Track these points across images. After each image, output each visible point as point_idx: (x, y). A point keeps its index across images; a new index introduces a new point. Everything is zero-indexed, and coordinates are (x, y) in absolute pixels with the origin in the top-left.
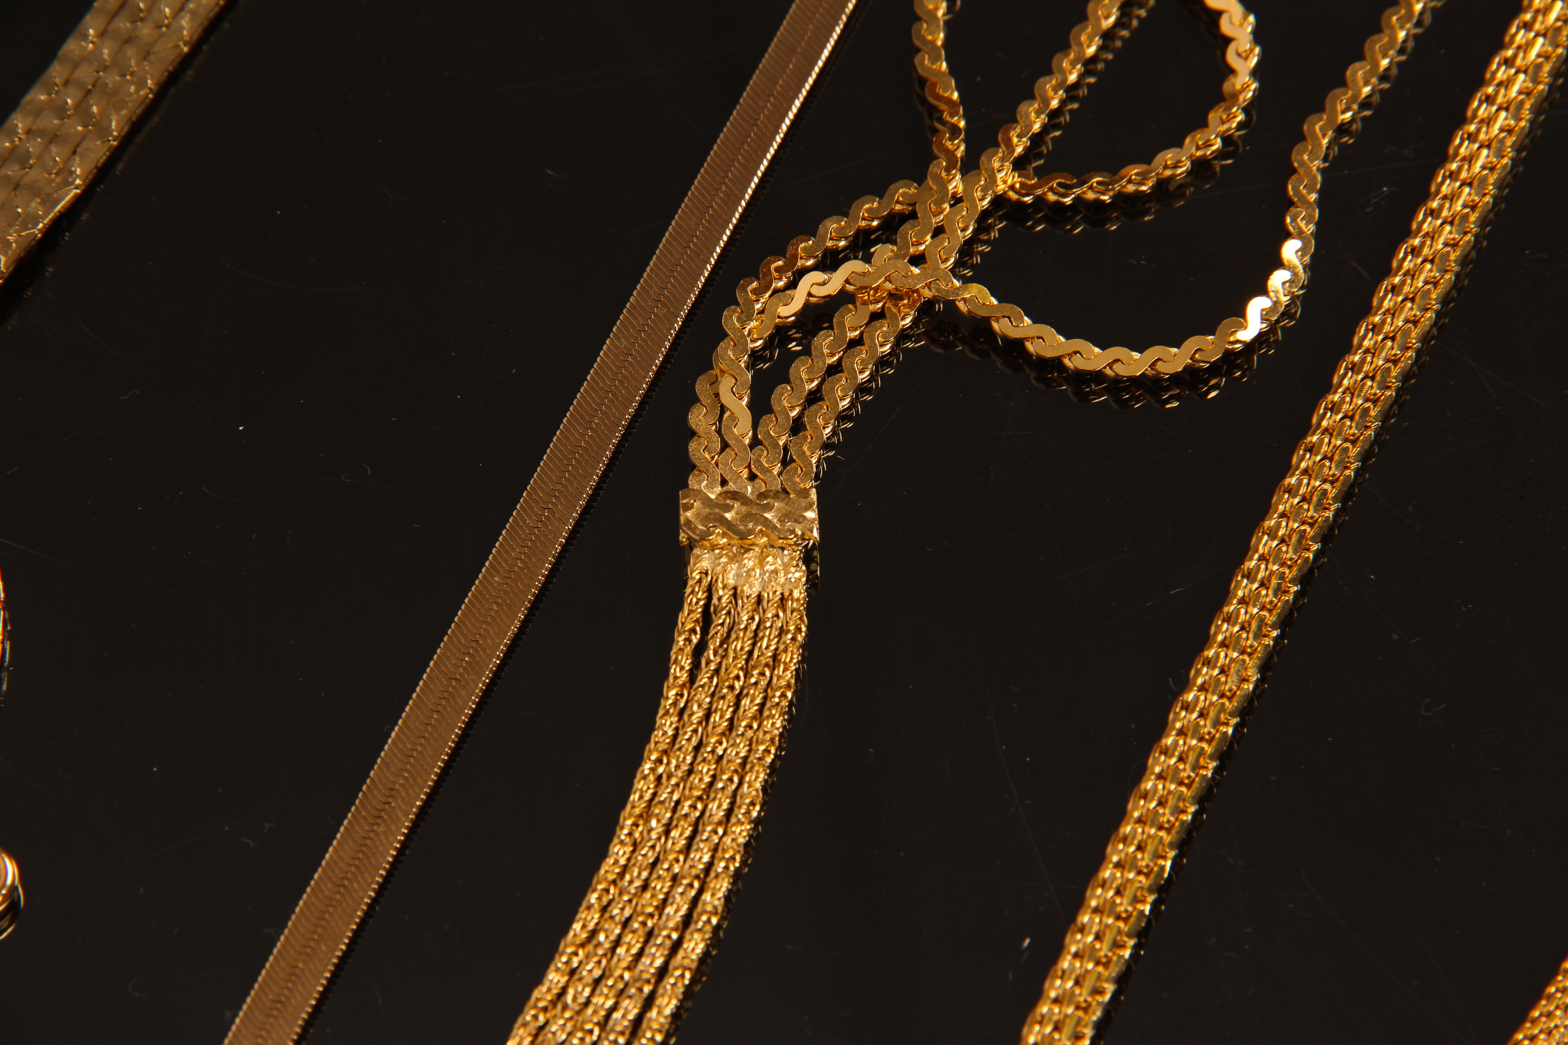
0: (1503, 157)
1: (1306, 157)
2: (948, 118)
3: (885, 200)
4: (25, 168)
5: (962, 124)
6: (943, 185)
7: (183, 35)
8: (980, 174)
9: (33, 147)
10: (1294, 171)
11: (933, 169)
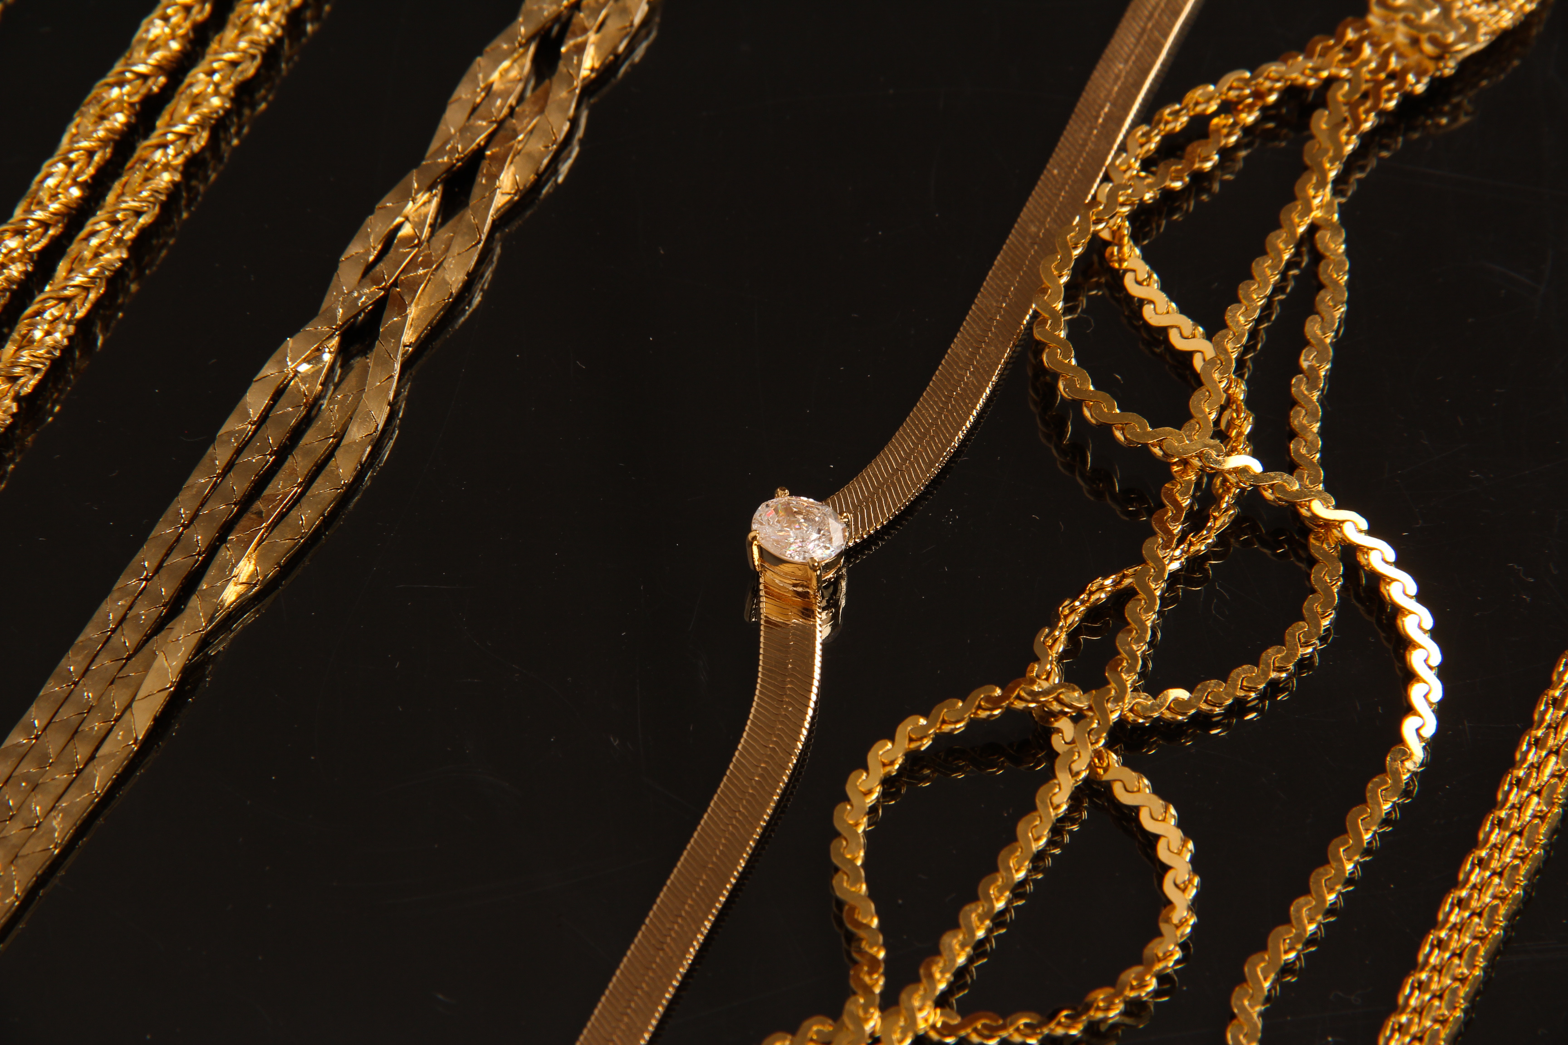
0: (1455, 1008)
1: (1246, 1003)
2: (867, 949)
3: (798, 1038)
5: (882, 955)
6: (860, 1022)
7: (55, 838)
8: (898, 1013)
10: (1233, 1016)
11: (849, 1006)
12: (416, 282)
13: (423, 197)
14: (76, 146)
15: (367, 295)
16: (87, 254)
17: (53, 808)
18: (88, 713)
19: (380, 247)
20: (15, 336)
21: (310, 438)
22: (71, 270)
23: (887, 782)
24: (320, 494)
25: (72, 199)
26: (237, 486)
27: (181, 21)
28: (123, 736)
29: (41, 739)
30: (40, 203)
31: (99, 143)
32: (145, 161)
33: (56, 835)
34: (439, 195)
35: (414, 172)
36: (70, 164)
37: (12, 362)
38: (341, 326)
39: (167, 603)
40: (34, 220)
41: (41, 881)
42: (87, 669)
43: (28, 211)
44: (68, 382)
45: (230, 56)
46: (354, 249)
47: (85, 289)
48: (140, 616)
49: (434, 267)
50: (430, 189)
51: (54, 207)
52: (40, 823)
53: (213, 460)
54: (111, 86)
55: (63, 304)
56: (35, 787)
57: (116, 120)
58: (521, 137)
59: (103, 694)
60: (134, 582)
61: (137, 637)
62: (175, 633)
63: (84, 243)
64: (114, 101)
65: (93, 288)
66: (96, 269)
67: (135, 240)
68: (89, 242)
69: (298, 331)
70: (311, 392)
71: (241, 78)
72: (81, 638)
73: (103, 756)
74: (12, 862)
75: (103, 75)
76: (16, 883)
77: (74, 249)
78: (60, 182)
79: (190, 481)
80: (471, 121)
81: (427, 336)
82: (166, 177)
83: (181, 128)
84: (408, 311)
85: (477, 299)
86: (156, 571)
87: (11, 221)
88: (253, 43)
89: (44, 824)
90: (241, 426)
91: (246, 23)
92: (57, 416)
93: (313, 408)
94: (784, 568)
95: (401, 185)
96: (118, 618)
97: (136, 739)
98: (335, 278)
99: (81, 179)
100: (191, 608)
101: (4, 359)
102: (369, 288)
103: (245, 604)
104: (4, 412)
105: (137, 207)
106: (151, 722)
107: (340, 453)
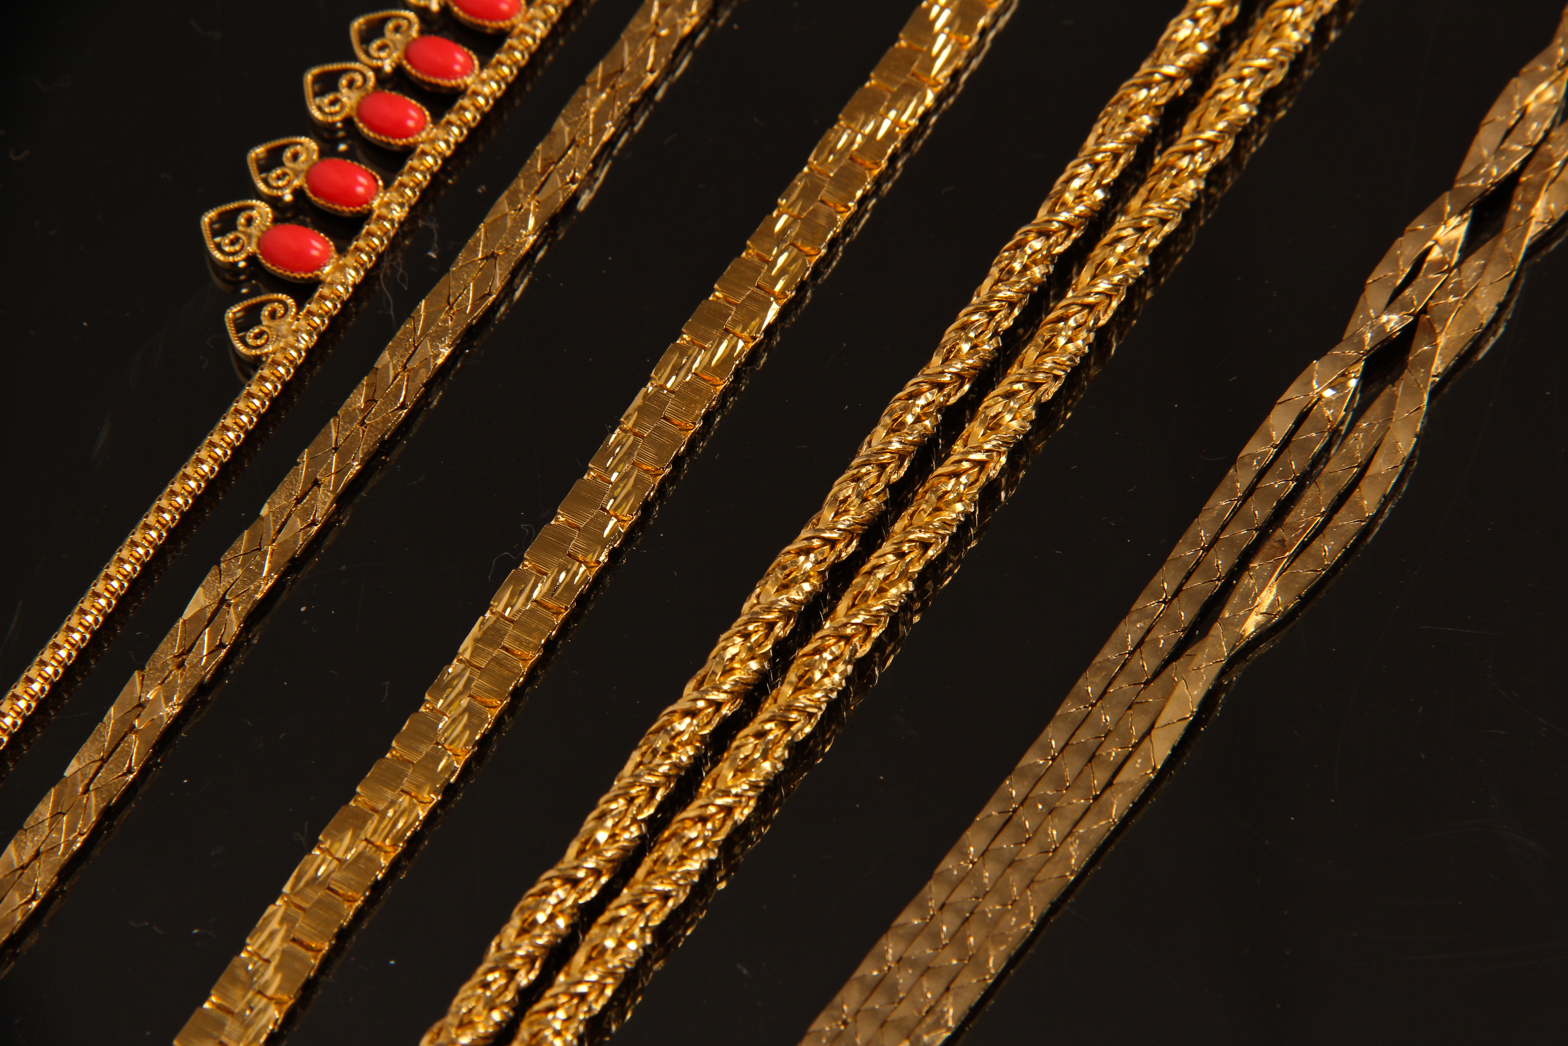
12: (1448, 309)
13: (1454, 221)
14: (1104, 147)
15: (1393, 322)
16: (1112, 261)
17: (1070, 833)
18: (1105, 737)
19: (1408, 270)
20: (1037, 340)
21: (1329, 469)
22: (1094, 277)
24: (1343, 525)
25: (1095, 202)
26: (1259, 512)
27: (1211, 23)
28: (1141, 764)
29: (1058, 760)
30: (1064, 204)
31: (1124, 145)
32: (1172, 168)
33: (1073, 861)
34: (1469, 220)
35: (1447, 195)
36: (1096, 166)
37: (1035, 369)
38: (1369, 351)
39: (1186, 628)
40: (1058, 222)
41: (1055, 907)
42: (1105, 692)
43: (1052, 212)
44: (1082, 389)
45: (1262, 62)
46: (1381, 272)
47: (1109, 296)
48: (1158, 640)
49: (1465, 295)
50: (1461, 214)
51: (1079, 209)
52: (1056, 848)
53: (1234, 482)
54: (1140, 86)
55: (1086, 311)
56: (1051, 811)
57: (1142, 122)
58: (1558, 164)
59: (1121, 719)
60: (1153, 604)
61: (1156, 662)
62: (1196, 661)
63: (1108, 249)
64: (1141, 102)
65: (1116, 296)
66: (1121, 277)
67: (1157, 249)
68: (1115, 248)
69: (1325, 354)
70: (1336, 418)
71: (1269, 85)
72: (1098, 659)
73: (1121, 783)
74: (1028, 887)
75: (1130, 75)
76: (1032, 908)
77: (1098, 253)
78: (1085, 185)
79: (1211, 503)
80: (1505, 145)
81: (1455, 366)
82: (1192, 185)
83: (1209, 134)
84: (1438, 341)
86: (1176, 594)
87: (1034, 222)
88: (1283, 50)
89: (1061, 850)
90: (1263, 449)
91: (1277, 28)
92: (1067, 423)
93: (1336, 437)
95: (1433, 207)
96: (1137, 641)
97: (1154, 768)
98: (1361, 300)
99: (1105, 182)
100: (1213, 636)
101: (1025, 364)
102: (1397, 313)
103: (1264, 633)
104: (1024, 419)
105: (1163, 214)
106: (1169, 752)
107: (1364, 484)
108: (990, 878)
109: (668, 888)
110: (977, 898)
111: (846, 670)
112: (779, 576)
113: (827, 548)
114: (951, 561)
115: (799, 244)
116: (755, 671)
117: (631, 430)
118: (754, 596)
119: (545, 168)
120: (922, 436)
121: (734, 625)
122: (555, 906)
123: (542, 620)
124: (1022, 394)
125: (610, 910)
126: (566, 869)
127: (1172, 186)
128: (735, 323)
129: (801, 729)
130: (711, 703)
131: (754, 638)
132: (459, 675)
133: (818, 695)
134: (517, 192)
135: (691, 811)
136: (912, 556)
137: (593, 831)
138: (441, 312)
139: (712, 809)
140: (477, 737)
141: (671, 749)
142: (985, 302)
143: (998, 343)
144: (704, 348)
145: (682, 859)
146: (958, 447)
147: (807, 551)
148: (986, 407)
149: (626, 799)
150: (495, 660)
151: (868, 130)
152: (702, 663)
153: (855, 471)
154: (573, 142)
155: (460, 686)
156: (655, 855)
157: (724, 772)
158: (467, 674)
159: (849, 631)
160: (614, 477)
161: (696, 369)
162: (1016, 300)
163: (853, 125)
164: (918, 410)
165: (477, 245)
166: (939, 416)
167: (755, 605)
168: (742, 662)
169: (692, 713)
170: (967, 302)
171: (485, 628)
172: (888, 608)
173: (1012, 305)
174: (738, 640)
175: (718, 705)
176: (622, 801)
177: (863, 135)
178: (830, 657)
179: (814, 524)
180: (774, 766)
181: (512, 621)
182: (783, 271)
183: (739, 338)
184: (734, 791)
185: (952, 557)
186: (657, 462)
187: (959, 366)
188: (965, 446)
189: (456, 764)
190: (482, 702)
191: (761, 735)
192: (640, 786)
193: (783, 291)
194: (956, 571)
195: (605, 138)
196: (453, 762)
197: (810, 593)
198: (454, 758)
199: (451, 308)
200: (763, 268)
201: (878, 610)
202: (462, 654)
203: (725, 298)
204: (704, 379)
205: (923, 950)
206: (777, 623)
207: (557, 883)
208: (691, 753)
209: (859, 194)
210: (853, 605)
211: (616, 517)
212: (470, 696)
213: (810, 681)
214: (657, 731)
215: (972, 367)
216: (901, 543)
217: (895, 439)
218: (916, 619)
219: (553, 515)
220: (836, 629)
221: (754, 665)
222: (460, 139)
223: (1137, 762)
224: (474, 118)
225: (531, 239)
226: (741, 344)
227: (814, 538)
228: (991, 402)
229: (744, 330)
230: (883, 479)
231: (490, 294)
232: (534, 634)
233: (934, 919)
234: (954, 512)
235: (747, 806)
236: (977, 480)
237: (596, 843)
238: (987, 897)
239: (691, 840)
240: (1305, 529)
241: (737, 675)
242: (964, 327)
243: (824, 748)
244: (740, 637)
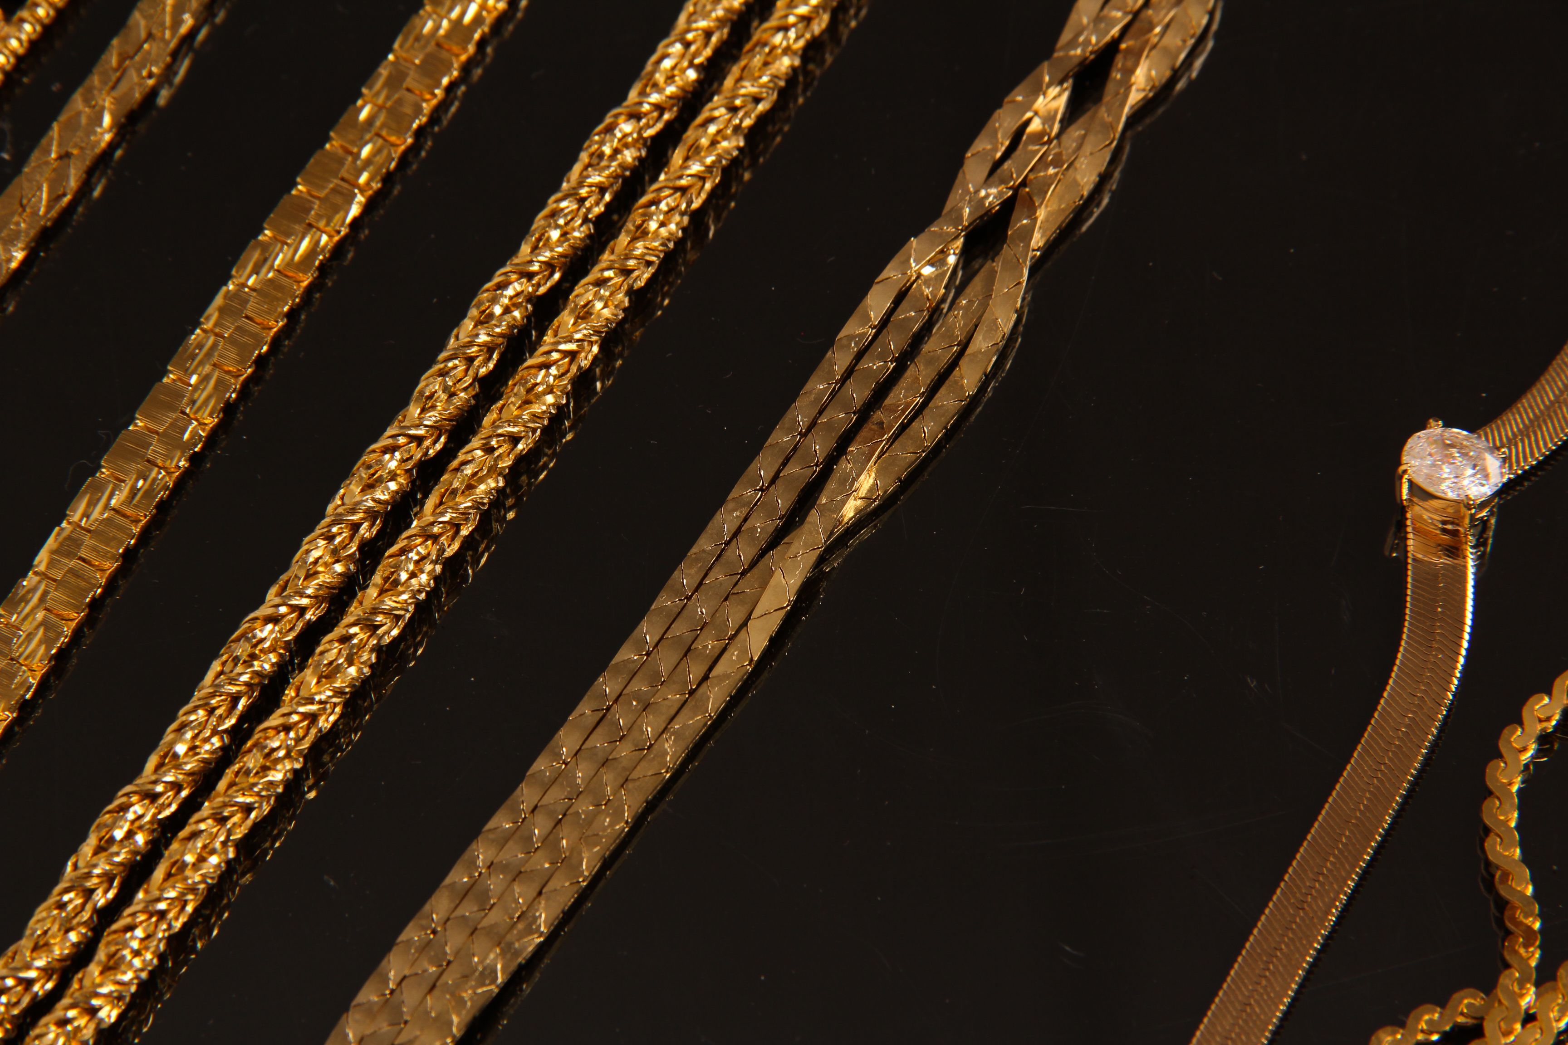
2: (1522, 918)
3: (1448, 1011)
4: (484, 910)
5: (1537, 925)
6: (1515, 998)
7: (666, 762)
8: (1555, 989)
9: (495, 884)
11: (1504, 980)
12: (1046, 183)
13: (1053, 91)
14: (693, 25)
15: (992, 196)
16: (704, 142)
17: (665, 730)
18: (701, 630)
19: (1007, 143)
20: (630, 226)
21: (930, 346)
22: (687, 159)
23: (1544, 739)
24: (943, 405)
25: (687, 83)
26: (857, 394)
28: (737, 656)
29: (652, 655)
30: (655, 85)
31: (716, 23)
32: (765, 44)
33: (668, 758)
34: (1070, 89)
35: (1046, 65)
36: (687, 45)
37: (626, 255)
38: (967, 227)
39: (784, 516)
40: (649, 103)
41: (651, 806)
42: (701, 584)
43: (643, 93)
44: (679, 275)
46: (981, 145)
47: (702, 178)
48: (755, 528)
49: (1065, 166)
50: (1061, 83)
51: (671, 90)
52: (651, 745)
53: (832, 365)
55: (678, 194)
56: (646, 707)
58: (1158, 30)
59: (717, 611)
60: (749, 492)
61: (752, 551)
62: (793, 549)
63: (701, 130)
65: (709, 178)
66: (713, 158)
67: (751, 129)
68: (707, 129)
69: (922, 231)
70: (935, 296)
72: (694, 550)
73: (717, 677)
74: (622, 786)
76: (626, 807)
77: (690, 134)
78: (676, 65)
79: (808, 387)
80: (1106, 11)
81: (1056, 239)
82: (786, 62)
83: (802, 10)
84: (1038, 214)
85: (1106, 201)
86: (773, 482)
87: (625, 104)
89: (656, 747)
90: (861, 330)
92: (666, 310)
93: (935, 313)
94: (1435, 503)
95: (1031, 78)
96: (733, 530)
97: (751, 660)
98: (960, 175)
99: (697, 61)
100: (810, 523)
101: (617, 250)
102: (997, 187)
103: (863, 519)
104: (616, 306)
105: (756, 93)
106: (766, 643)
107: (963, 363)
108: (583, 778)
109: (249, 800)
110: (570, 799)
111: (434, 570)
112: (364, 476)
113: (413, 445)
114: (546, 455)
115: (384, 133)
116: (340, 574)
117: (212, 331)
118: (338, 497)
119: (121, 63)
120: (511, 327)
121: (318, 527)
122: (133, 822)
123: (121, 528)
124: (613, 282)
125: (190, 825)
126: (143, 784)
127: (766, 64)
128: (319, 217)
129: (388, 632)
130: (294, 608)
131: (338, 540)
132: (34, 590)
133: (405, 597)
134: (90, 90)
135: (275, 720)
136: (501, 451)
137: (173, 743)
138: (12, 214)
139: (295, 718)
140: (53, 651)
141: (253, 657)
142: (574, 188)
143: (590, 229)
144: (287, 244)
145: (265, 769)
146: (548, 338)
147: (392, 449)
148: (577, 296)
149: (206, 710)
150: (71, 571)
151: (454, 15)
152: (286, 567)
153: (442, 366)
154: (150, 36)
155: (35, 600)
156: (237, 767)
157: (308, 678)
158: (42, 587)
159: (436, 530)
160: (194, 379)
161: (279, 266)
162: (607, 184)
163: (439, 10)
164: (506, 301)
165: (50, 145)
166: (529, 306)
167: (339, 506)
168: (326, 565)
169: (275, 619)
170: (557, 188)
171: (61, 538)
172: (477, 505)
173: (602, 190)
174: (322, 543)
175: (302, 610)
176: (201, 712)
177: (450, 21)
178: (416, 558)
179: (400, 421)
180: (360, 670)
181: (89, 531)
182: (368, 162)
183: (323, 232)
184: (317, 698)
185: (546, 450)
186: (239, 363)
187: (548, 254)
188: (556, 336)
189: (31, 680)
190: (57, 615)
191: (345, 639)
192: (220, 696)
193: (368, 183)
194: (552, 465)
195: (183, 30)
196: (28, 677)
197: (397, 492)
198: (29, 673)
199: (24, 210)
200: (346, 160)
201: (465, 508)
202: (37, 566)
203: (309, 192)
204: (287, 276)
205: (514, 854)
206: (362, 524)
207: (134, 799)
208: (274, 660)
209: (445, 81)
210: (441, 503)
211: (197, 420)
212: (46, 609)
213: (396, 583)
214: (238, 640)
215: (561, 255)
216: (490, 437)
217: (482, 332)
218: (511, 515)
219: (131, 420)
220: (422, 528)
221: (339, 568)
222: (34, 36)
223: (733, 654)
224: (48, 14)
225: (108, 137)
226: (324, 238)
227: (399, 435)
228: (581, 290)
229: (328, 224)
230: (471, 372)
231: (64, 195)
232: (112, 544)
233: (526, 822)
234: (545, 404)
235: (332, 712)
236: (568, 371)
237: (176, 756)
238: (581, 797)
239: (274, 750)
240: (904, 411)
241: (324, 578)
242: (554, 214)
243: (416, 651)
244: (323, 539)
